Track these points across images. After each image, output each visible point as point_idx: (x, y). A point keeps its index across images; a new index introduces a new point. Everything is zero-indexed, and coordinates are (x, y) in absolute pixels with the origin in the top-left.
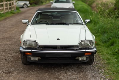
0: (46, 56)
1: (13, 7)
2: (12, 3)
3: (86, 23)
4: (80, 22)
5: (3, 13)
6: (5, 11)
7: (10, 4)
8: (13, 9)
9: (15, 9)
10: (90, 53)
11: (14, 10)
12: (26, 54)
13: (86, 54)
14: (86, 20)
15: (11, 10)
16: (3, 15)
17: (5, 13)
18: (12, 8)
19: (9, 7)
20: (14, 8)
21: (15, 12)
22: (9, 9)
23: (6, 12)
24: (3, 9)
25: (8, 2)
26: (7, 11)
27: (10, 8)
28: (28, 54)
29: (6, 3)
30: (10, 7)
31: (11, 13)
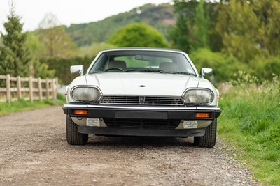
0: (117, 117)
1: (50, 93)
2: (50, 83)
3: (203, 74)
4: (190, 71)
5: (28, 101)
6: (33, 98)
7: (44, 85)
8: (50, 97)
9: (55, 96)
10: (207, 114)
11: (52, 100)
12: (77, 113)
13: (198, 115)
14: (203, 69)
15: (45, 98)
16: (28, 104)
17: (32, 101)
18: (48, 93)
19: (41, 90)
20: (53, 95)
21: (54, 102)
22: (41, 94)
23: (34, 101)
24: (28, 93)
25: (40, 81)
26: (37, 98)
27: (44, 94)
28: (81, 113)
29: (36, 80)
30: (45, 90)
31: (47, 103)
